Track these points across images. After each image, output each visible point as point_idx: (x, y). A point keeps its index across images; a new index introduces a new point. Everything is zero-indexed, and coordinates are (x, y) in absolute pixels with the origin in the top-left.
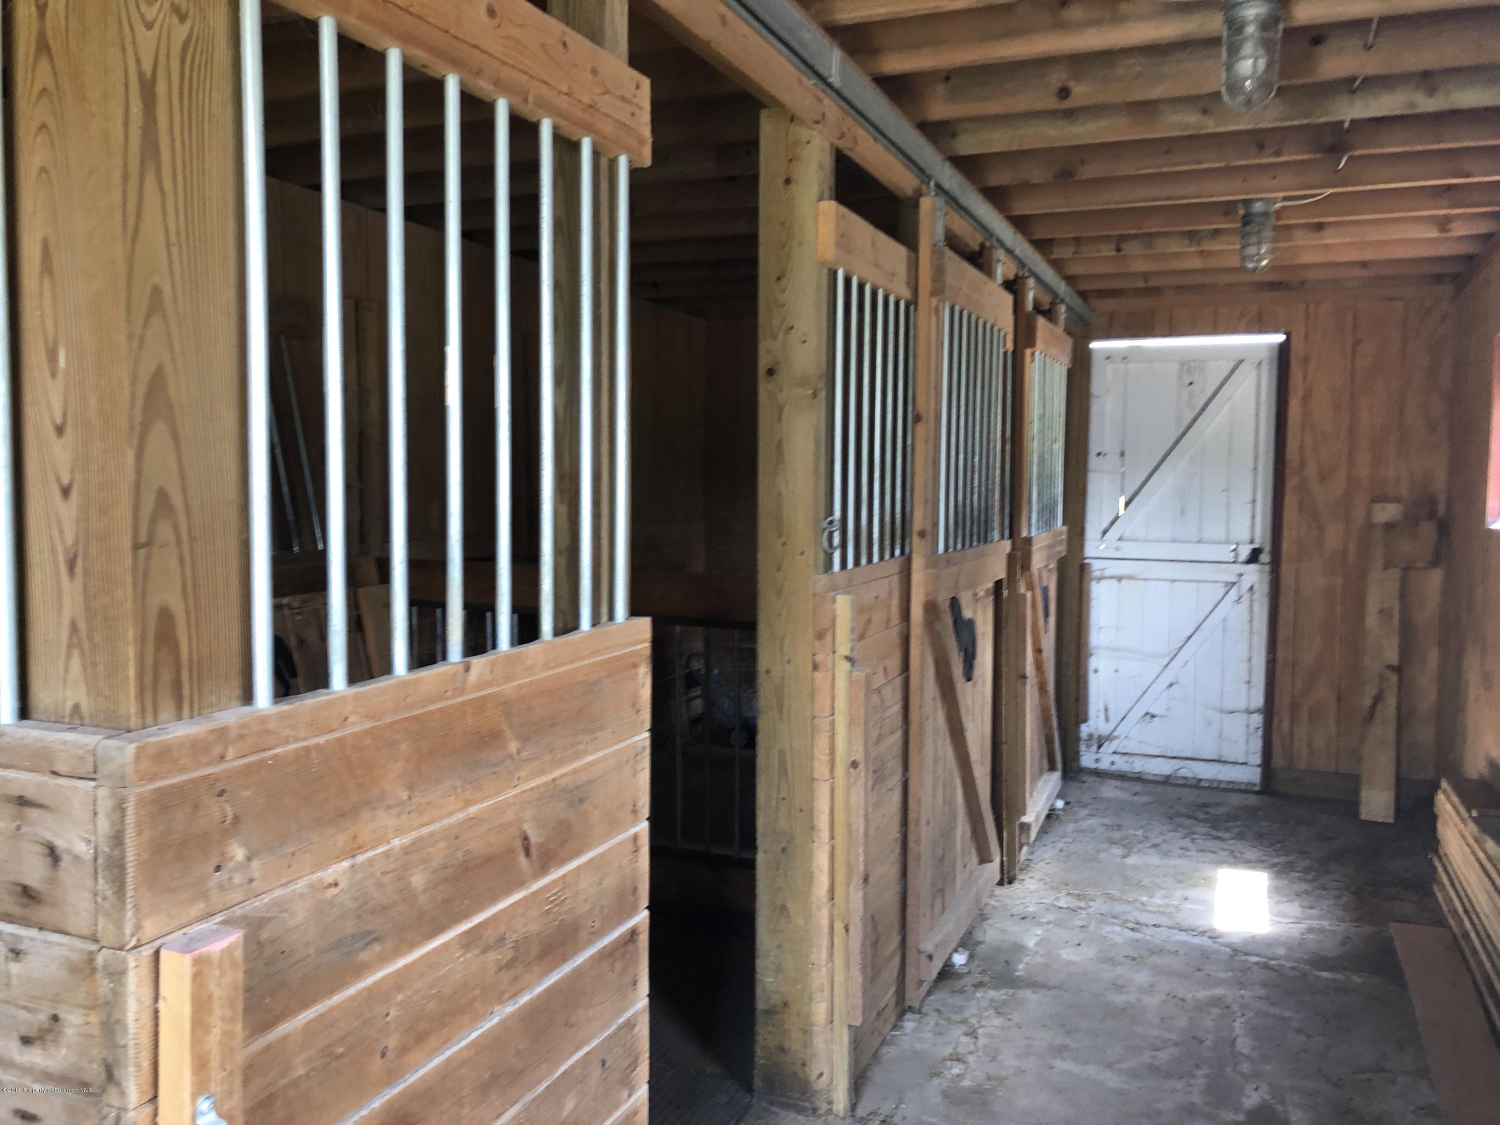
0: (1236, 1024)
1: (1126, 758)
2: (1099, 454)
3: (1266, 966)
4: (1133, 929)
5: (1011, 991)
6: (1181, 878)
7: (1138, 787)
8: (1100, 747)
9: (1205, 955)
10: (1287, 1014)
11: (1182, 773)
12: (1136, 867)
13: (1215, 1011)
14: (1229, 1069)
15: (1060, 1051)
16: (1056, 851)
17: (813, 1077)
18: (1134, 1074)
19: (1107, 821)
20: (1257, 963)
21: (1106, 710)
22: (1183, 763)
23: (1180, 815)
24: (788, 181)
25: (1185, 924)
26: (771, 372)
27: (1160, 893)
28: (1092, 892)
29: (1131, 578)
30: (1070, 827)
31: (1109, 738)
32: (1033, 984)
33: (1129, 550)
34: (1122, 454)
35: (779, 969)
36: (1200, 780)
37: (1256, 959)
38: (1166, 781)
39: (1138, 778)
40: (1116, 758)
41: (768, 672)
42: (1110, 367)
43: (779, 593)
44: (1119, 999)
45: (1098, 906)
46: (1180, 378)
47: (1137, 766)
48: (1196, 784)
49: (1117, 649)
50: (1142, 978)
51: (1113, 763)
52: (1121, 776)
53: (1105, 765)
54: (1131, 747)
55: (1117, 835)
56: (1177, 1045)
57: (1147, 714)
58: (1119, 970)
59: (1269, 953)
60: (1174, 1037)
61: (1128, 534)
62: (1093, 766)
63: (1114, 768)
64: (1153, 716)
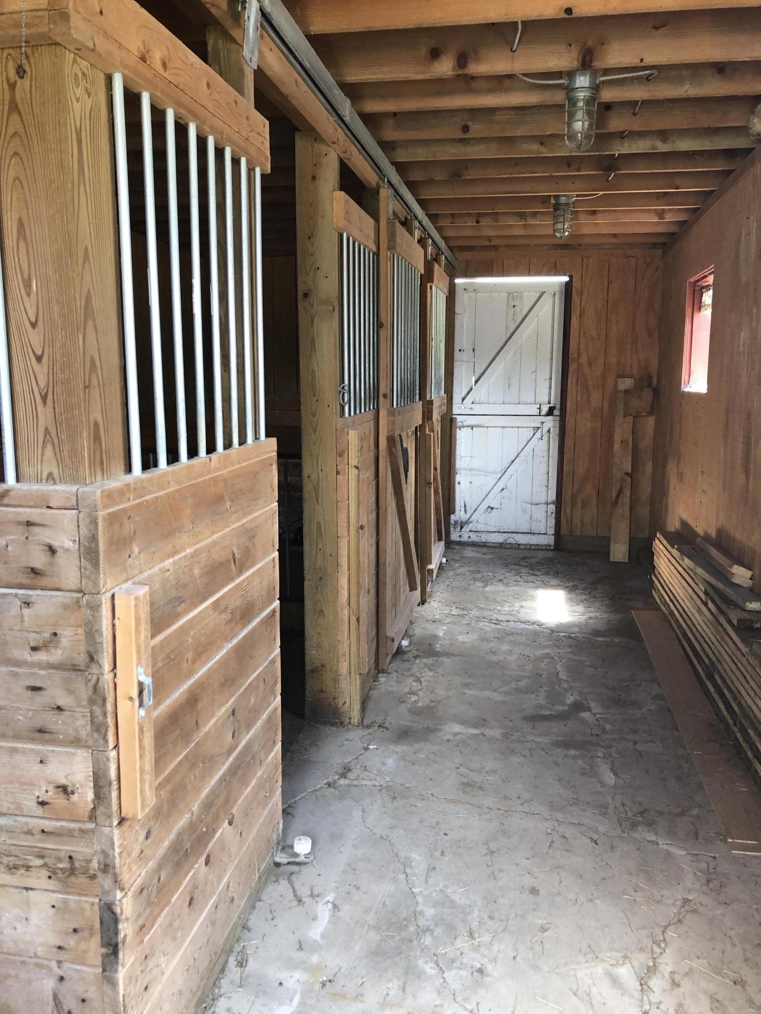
0: (558, 666)
1: (477, 534)
2: (460, 350)
3: (569, 637)
4: (495, 624)
5: (435, 659)
6: (518, 597)
7: (484, 550)
8: (461, 528)
9: (536, 634)
10: (583, 659)
11: (509, 541)
12: (491, 592)
13: (546, 660)
14: (557, 687)
15: (467, 685)
16: (445, 586)
17: (341, 704)
18: (507, 693)
19: (470, 569)
20: (565, 636)
21: (465, 506)
22: (510, 535)
23: (511, 564)
24: (314, 178)
25: (523, 619)
26: (306, 295)
27: (507, 605)
28: (470, 606)
29: (479, 426)
30: (451, 573)
31: (468, 522)
32: (447, 654)
33: (478, 409)
34: (474, 350)
35: (319, 646)
36: (519, 545)
37: (563, 634)
38: (501, 546)
39: (484, 545)
40: (471, 534)
41: (309, 477)
42: (466, 296)
43: (315, 430)
44: (494, 658)
45: (474, 613)
46: (508, 303)
47: (484, 538)
48: (518, 546)
49: (471, 470)
50: (505, 647)
51: (469, 537)
52: (474, 545)
53: (465, 538)
54: (480, 527)
55: (479, 576)
56: (528, 678)
57: (489, 507)
58: (492, 644)
59: (570, 630)
60: (527, 674)
61: (477, 400)
62: (458, 539)
63: (470, 540)
64: (492, 509)
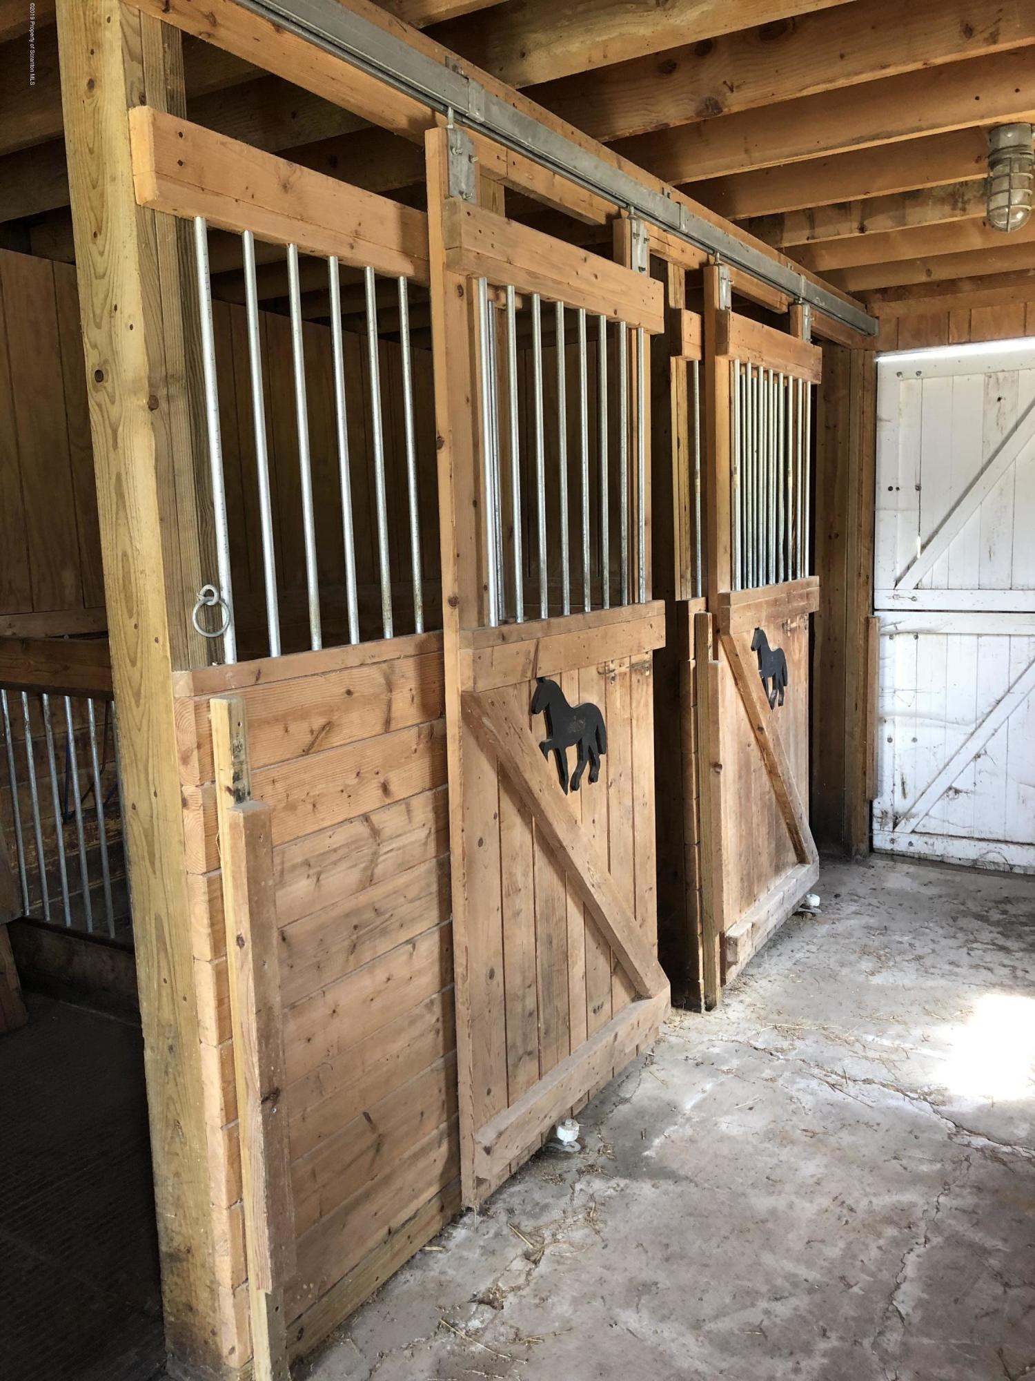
0: (911, 1259)
1: (925, 839)
2: (890, 489)
3: (995, 1156)
4: (833, 1086)
5: (623, 1182)
6: (935, 1009)
7: (938, 873)
8: (895, 825)
9: (915, 1129)
10: (990, 1243)
11: (992, 857)
12: (882, 990)
13: (891, 1231)
14: (867, 1343)
15: (640, 1291)
17: (225, 1351)
18: (723, 1344)
19: (872, 922)
20: (981, 1150)
21: (903, 783)
22: (992, 846)
23: (967, 916)
24: (91, 84)
25: (905, 1081)
26: (99, 375)
27: (896, 1029)
28: (808, 1024)
31: (907, 815)
32: (661, 1173)
33: (926, 599)
34: (918, 488)
35: (178, 1204)
36: (1012, 867)
37: (980, 1142)
38: (974, 867)
39: (940, 863)
40: (914, 838)
41: (134, 807)
42: (902, 385)
43: (137, 695)
44: (762, 1202)
45: (805, 1047)
46: (986, 393)
47: (940, 848)
48: (1008, 872)
49: (916, 715)
50: (810, 1168)
51: (911, 844)
53: (901, 846)
54: (932, 826)
55: (876, 941)
56: (811, 1291)
57: (950, 788)
58: (785, 1154)
59: (1002, 1133)
60: (814, 1275)
61: (926, 581)
62: (888, 846)
63: (912, 849)
64: (957, 792)
